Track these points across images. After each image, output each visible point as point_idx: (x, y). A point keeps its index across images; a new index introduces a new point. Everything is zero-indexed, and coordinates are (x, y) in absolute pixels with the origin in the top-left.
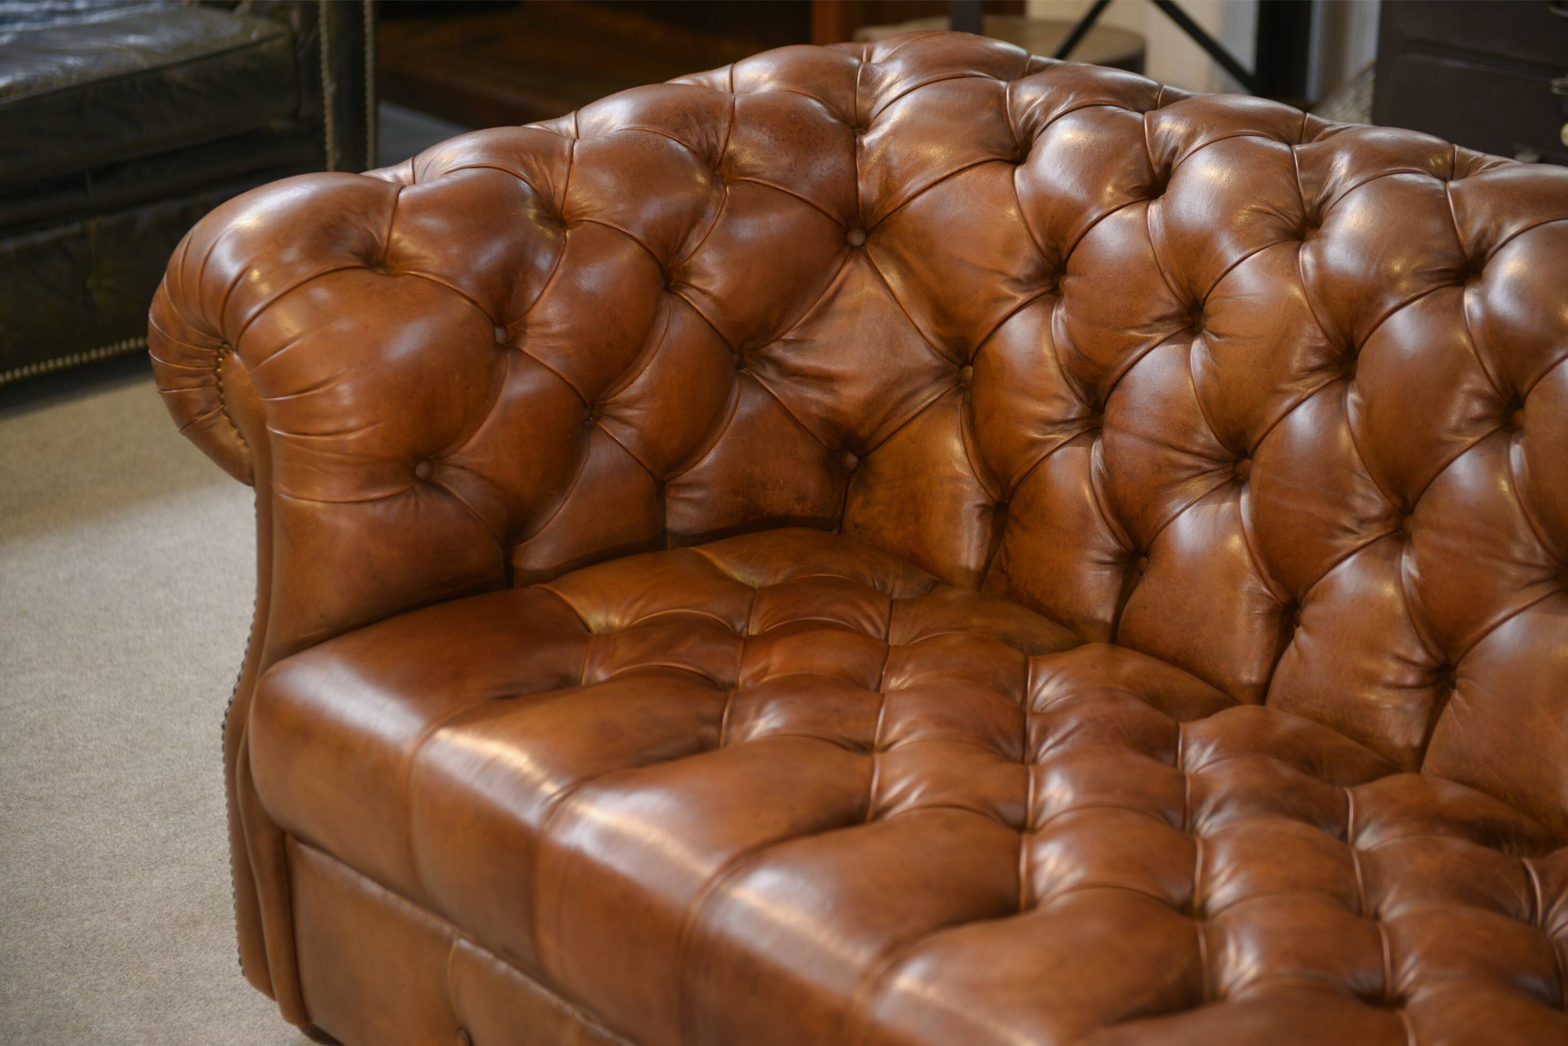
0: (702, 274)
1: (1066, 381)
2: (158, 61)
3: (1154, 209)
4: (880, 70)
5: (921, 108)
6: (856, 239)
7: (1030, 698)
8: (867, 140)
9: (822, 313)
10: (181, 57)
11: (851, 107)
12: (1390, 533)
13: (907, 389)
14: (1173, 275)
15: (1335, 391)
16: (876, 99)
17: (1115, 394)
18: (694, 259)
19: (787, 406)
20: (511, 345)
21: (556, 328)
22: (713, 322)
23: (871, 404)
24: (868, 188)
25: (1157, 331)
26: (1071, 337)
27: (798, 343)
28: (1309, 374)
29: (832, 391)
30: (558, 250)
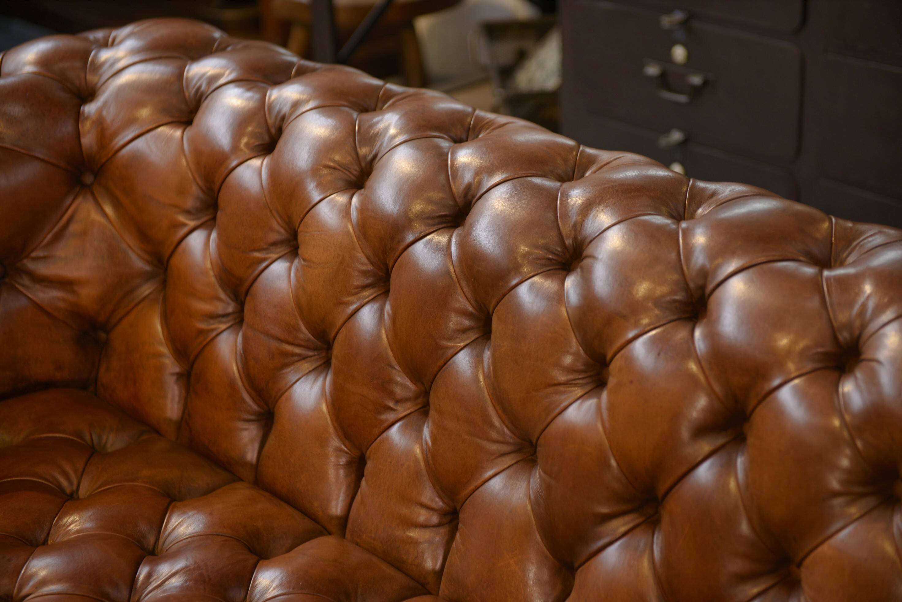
1: (221, 287)
3: (265, 163)
7: (161, 540)
8: (90, 109)
9: (59, 237)
11: (83, 82)
12: (418, 409)
13: (127, 288)
14: (278, 212)
15: (380, 301)
16: (100, 75)
17: (248, 298)
19: (40, 304)
23: (103, 301)
25: (272, 252)
26: (220, 256)
27: (44, 259)
28: (361, 291)
29: (73, 291)
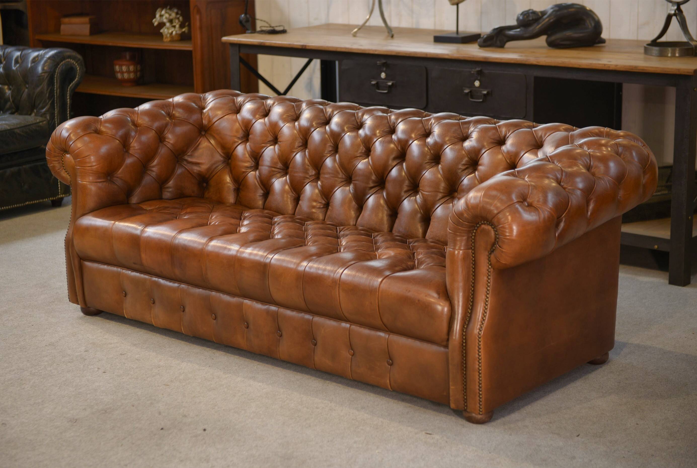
0: (168, 138)
1: (251, 158)
2: (12, 127)
3: (266, 119)
4: (207, 97)
5: (215, 104)
6: (203, 133)
8: (204, 111)
9: (196, 149)
10: (19, 126)
11: (201, 105)
12: (316, 177)
13: (216, 165)
14: (271, 132)
15: (304, 150)
16: (206, 102)
17: (261, 158)
18: (166, 135)
19: (189, 170)
20: (127, 151)
21: (137, 148)
22: (171, 149)
23: (208, 169)
24: (205, 122)
25: (268, 144)
26: (251, 148)
27: (191, 156)
28: (299, 147)
29: (200, 167)
30: (136, 132)
